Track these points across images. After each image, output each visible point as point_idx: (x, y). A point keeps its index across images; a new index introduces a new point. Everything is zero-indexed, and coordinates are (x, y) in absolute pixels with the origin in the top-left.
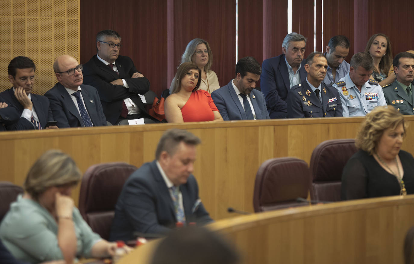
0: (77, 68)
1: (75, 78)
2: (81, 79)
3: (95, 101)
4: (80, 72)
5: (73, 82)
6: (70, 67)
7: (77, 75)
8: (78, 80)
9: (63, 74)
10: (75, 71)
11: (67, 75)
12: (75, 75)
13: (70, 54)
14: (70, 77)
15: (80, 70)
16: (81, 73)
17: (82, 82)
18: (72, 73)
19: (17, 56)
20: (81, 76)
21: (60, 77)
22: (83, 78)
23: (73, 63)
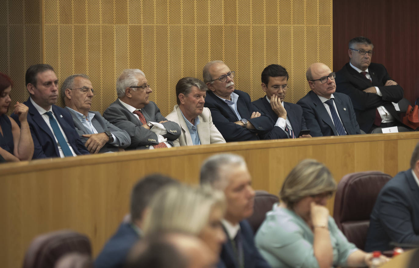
0: (330, 75)
1: (328, 86)
2: (334, 87)
3: (348, 109)
4: (332, 80)
5: (326, 90)
6: (323, 75)
7: (330, 83)
8: (331, 88)
9: (316, 82)
10: (328, 79)
11: (320, 82)
12: (328, 83)
13: (322, 61)
14: (323, 85)
15: (333, 77)
16: (334, 81)
17: (334, 90)
18: (325, 81)
19: (270, 64)
20: (334, 84)
21: (313, 84)
22: (336, 86)
23: (326, 71)
